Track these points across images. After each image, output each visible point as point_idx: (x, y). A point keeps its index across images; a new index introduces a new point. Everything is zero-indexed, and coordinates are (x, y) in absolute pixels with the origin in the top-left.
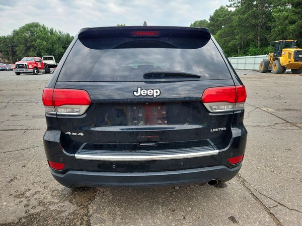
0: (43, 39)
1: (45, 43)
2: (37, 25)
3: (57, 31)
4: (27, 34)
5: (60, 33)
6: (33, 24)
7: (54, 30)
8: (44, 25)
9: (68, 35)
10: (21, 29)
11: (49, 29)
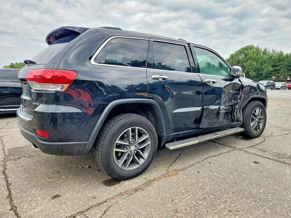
0: (254, 59)
1: (255, 63)
2: (251, 48)
3: (271, 51)
4: (240, 57)
5: (273, 52)
6: (248, 46)
7: (268, 50)
8: (258, 46)
9: (281, 53)
10: (236, 52)
11: (263, 50)
